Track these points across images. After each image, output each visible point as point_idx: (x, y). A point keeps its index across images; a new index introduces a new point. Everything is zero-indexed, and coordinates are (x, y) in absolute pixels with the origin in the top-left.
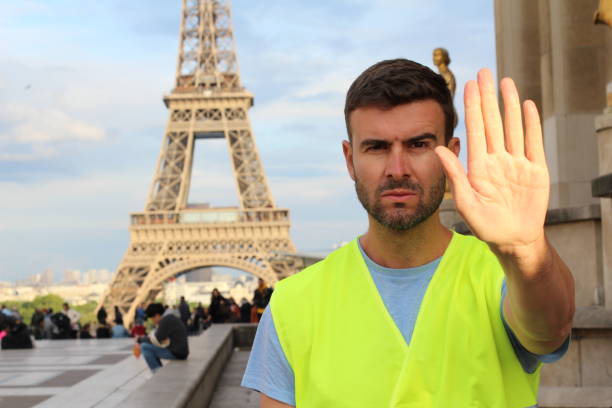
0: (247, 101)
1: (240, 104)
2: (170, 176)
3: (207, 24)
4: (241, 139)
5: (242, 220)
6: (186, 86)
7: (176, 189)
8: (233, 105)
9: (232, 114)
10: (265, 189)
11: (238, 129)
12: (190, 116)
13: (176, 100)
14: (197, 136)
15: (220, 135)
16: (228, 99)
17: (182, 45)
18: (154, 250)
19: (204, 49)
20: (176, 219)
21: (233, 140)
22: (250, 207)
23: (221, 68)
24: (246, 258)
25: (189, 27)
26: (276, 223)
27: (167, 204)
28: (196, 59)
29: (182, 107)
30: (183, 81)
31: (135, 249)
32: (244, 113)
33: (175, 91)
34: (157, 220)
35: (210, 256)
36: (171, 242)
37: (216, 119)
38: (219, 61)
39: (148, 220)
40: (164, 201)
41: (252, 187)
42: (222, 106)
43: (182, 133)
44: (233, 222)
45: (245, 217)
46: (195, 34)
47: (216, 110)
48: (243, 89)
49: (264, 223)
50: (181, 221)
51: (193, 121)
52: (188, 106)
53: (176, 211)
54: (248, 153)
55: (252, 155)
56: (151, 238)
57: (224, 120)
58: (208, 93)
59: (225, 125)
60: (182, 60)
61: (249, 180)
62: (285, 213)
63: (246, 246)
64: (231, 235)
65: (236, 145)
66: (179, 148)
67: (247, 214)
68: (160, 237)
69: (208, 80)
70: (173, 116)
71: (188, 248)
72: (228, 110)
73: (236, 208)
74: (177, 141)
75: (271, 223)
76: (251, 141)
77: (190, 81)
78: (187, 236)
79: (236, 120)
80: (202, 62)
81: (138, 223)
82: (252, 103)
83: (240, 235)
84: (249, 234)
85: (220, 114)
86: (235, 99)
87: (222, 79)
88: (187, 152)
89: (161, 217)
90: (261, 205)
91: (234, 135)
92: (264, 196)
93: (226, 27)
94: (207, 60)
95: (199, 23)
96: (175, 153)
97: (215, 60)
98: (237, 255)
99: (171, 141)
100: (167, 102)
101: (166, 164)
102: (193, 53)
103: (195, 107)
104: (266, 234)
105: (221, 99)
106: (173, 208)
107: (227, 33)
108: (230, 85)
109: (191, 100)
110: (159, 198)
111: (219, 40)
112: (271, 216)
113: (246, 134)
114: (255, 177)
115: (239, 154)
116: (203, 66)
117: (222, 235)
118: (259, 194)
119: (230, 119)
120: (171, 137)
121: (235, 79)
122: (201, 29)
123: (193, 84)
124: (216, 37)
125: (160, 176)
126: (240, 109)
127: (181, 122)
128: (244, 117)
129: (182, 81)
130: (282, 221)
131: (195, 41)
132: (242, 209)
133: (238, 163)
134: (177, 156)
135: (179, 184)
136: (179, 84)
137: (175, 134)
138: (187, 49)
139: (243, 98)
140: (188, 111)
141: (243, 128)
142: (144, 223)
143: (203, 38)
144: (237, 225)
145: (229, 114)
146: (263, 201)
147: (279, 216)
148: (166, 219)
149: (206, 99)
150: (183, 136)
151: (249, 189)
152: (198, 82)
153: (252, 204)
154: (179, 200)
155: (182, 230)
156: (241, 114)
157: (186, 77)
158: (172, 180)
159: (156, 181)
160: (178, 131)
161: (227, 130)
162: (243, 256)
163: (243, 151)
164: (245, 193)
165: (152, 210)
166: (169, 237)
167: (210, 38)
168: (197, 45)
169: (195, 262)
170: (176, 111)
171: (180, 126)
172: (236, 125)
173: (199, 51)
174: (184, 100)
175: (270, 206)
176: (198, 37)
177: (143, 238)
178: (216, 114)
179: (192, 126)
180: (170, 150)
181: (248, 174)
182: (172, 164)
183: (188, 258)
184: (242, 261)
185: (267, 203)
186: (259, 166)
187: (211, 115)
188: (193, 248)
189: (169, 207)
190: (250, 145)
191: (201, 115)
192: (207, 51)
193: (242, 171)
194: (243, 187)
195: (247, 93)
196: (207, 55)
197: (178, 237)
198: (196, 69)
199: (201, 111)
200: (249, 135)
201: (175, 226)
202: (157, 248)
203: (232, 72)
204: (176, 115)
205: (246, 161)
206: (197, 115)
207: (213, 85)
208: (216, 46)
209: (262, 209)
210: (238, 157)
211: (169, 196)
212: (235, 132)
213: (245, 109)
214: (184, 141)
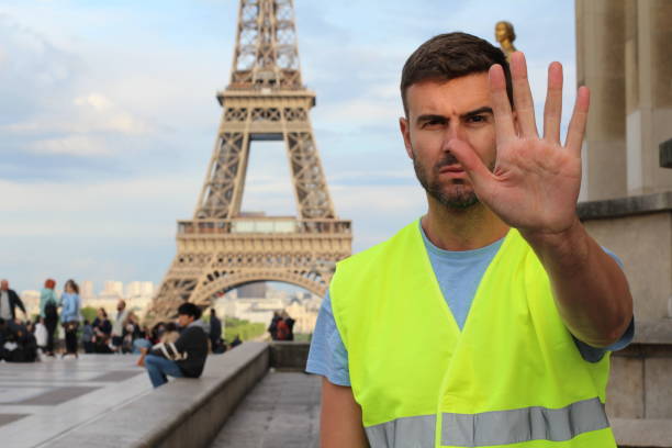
0: (308, 101)
1: (301, 104)
2: (221, 180)
3: (267, 15)
4: (301, 142)
5: (299, 231)
6: (242, 83)
7: (228, 196)
8: (294, 105)
9: (292, 115)
10: (327, 199)
11: (298, 131)
12: (246, 115)
13: (231, 98)
14: (251, 138)
15: (277, 137)
16: (288, 98)
17: (239, 38)
18: (202, 261)
19: (263, 41)
20: (228, 228)
21: (292, 143)
22: (308, 217)
23: (282, 63)
24: (303, 272)
25: (246, 18)
26: (338, 235)
27: (217, 211)
28: (254, 53)
29: (237, 105)
30: (239, 77)
31: (182, 260)
32: (305, 114)
33: (230, 88)
34: (207, 229)
35: (264, 270)
36: (221, 253)
37: (274, 119)
38: (278, 56)
39: (197, 229)
40: (214, 207)
41: (311, 195)
42: (281, 106)
43: (236, 134)
44: (289, 234)
45: (303, 229)
46: (253, 25)
47: (274, 110)
48: (304, 89)
49: (323, 235)
50: (233, 230)
51: (248, 120)
52: (244, 104)
53: (228, 219)
54: (308, 158)
55: (313, 159)
56: (200, 248)
57: (283, 121)
58: (266, 91)
59: (284, 126)
60: (238, 53)
61: (309, 186)
62: (347, 224)
63: (304, 260)
64: (288, 247)
65: (295, 148)
66: (233, 151)
67: (305, 224)
68: (210, 247)
69: (266, 76)
70: (226, 115)
71: (240, 260)
72: (288, 110)
73: (293, 218)
74: (231, 142)
75: (332, 235)
76: (312, 144)
77: (246, 77)
78: (239, 248)
79: (296, 122)
80: (261, 56)
81: (186, 232)
82: (313, 102)
83: (297, 247)
84: (307, 247)
85: (279, 114)
86: (296, 98)
87: (281, 76)
88: (242, 154)
89: (211, 225)
90: (321, 215)
91: (293, 137)
92: (325, 204)
93: (287, 18)
94: (266, 54)
95: (258, 14)
96: (228, 155)
97: (275, 56)
98: (293, 269)
99: (224, 142)
100: (221, 99)
101: (218, 167)
102: (250, 46)
103: (251, 106)
104: (326, 247)
105: (279, 98)
106: (225, 216)
107: (290, 25)
108: (290, 82)
109: (247, 98)
110: (209, 204)
111: (280, 32)
112: (332, 227)
113: (307, 136)
114: (316, 184)
115: (299, 158)
116: (261, 61)
117: (278, 247)
118: (320, 203)
119: (289, 119)
120: (225, 137)
121: (295, 75)
122: (260, 20)
123: (250, 80)
124: (276, 29)
125: (211, 179)
126: (301, 109)
127: (235, 121)
128: (305, 118)
129: (237, 77)
130: (344, 233)
131: (254, 33)
132: (300, 218)
133: (297, 168)
134: (232, 158)
135: (232, 190)
136: (234, 79)
137: (228, 135)
138: (244, 41)
139: (304, 97)
140: (243, 110)
141: (304, 130)
142: (192, 232)
143: (262, 30)
144: (294, 237)
145: (289, 114)
146: (324, 210)
147: (340, 227)
148: (216, 229)
149: (263, 98)
150: (237, 138)
151: (308, 197)
152: (255, 78)
153: (312, 213)
154: (231, 207)
155: (233, 240)
156: (301, 114)
157: (243, 73)
158: (224, 185)
159: (206, 186)
160: (233, 131)
161: (285, 132)
162: (300, 270)
163: (303, 155)
164: (304, 201)
165: (202, 217)
166: (220, 247)
167: (270, 30)
168: (256, 37)
169: (247, 275)
170: (230, 110)
171: (235, 126)
172: (296, 126)
173: (257, 44)
174: (239, 98)
175: (331, 217)
176: (256, 29)
177: (191, 248)
178: (274, 114)
179: (248, 126)
180: (222, 152)
181: (307, 181)
182: (225, 167)
183: (239, 271)
184: (298, 276)
185: (327, 213)
186: (320, 171)
187: (269, 115)
188: (245, 260)
189: (220, 214)
190: (311, 149)
191: (258, 114)
192: (267, 44)
193: (302, 177)
194: (302, 195)
195: (309, 92)
196: (267, 48)
197: (229, 248)
198: (254, 64)
199: (258, 110)
200: (310, 138)
201: (226, 236)
202: (206, 259)
203: (294, 67)
204: (230, 115)
205: (306, 165)
206: (253, 114)
207: (272, 82)
208: (276, 40)
209: (323, 220)
210: (297, 161)
211: (221, 203)
212: (295, 134)
213: (306, 109)
214: (239, 143)
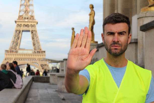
0: (36, 23)
1: (34, 23)
2: (16, 41)
3: (27, 3)
4: (34, 32)
5: (33, 53)
6: (21, 18)
7: (17, 44)
8: (33, 24)
9: (32, 26)
10: (40, 46)
11: (34, 30)
12: (21, 26)
13: (18, 22)
14: (23, 31)
15: (29, 31)
16: (31, 22)
17: (20, 8)
18: (10, 59)
19: (26, 9)
20: (17, 52)
21: (32, 33)
22: (36, 50)
23: (30, 14)
24: (34, 63)
25: (22, 3)
26: (42, 54)
27: (14, 48)
28: (24, 11)
29: (19, 23)
31: (6, 59)
32: (35, 26)
33: (18, 19)
34: (12, 52)
35: (25, 62)
36: (15, 58)
37: (28, 27)
38: (29, 12)
39: (9, 52)
40: (14, 47)
41: (36, 45)
42: (30, 24)
43: (19, 30)
44: (31, 53)
45: (34, 52)
46: (24, 5)
47: (28, 25)
48: (35, 20)
49: (39, 54)
51: (22, 27)
53: (17, 50)
54: (36, 36)
55: (37, 36)
56: (10, 56)
57: (30, 27)
58: (26, 20)
59: (30, 29)
60: (20, 11)
61: (36, 43)
62: (44, 52)
63: (34, 60)
64: (30, 57)
65: (33, 34)
66: (18, 34)
67: (35, 51)
68: (12, 56)
69: (26, 17)
70: (17, 26)
71: (19, 59)
72: (31, 25)
73: (32, 50)
74: (18, 32)
75: (41, 54)
76: (37, 33)
77: (22, 17)
78: (19, 57)
79: (33, 28)
80: (25, 12)
81: (7, 53)
82: (37, 23)
83: (33, 57)
84: (35, 57)
85: (29, 26)
87: (30, 17)
88: (20, 35)
89: (13, 51)
90: (38, 49)
91: (32, 31)
92: (39, 47)
93: (32, 3)
94: (26, 12)
95: (25, 2)
96: (17, 35)
97: (28, 12)
98: (32, 62)
99: (16, 32)
100: (16, 22)
101: (15, 38)
102: (23, 10)
103: (23, 24)
104: (39, 57)
105: (29, 22)
106: (16, 49)
107: (32, 5)
108: (32, 18)
109: (22, 22)
110: (13, 46)
111: (30, 7)
112: (41, 52)
113: (35, 31)
114: (37, 42)
115: (34, 36)
116: (25, 13)
117: (28, 57)
118: (38, 47)
119: (32, 27)
120: (16, 31)
122: (25, 4)
123: (23, 18)
124: (29, 6)
125: (13, 41)
126: (34, 25)
127: (19, 27)
128: (35, 27)
129: (20, 17)
130: (44, 54)
131: (23, 7)
132: (34, 50)
133: (33, 38)
134: (18, 36)
135: (18, 43)
136: (19, 17)
137: (17, 30)
138: (22, 8)
139: (35, 22)
140: (21, 25)
141: (35, 29)
142: (8, 52)
143: (26, 6)
144: (32, 54)
145: (31, 26)
146: (39, 48)
147: (43, 52)
148: (14, 52)
149: (26, 22)
150: (19, 31)
151: (35, 45)
152: (24, 17)
153: (36, 49)
154: (17, 47)
155: (18, 55)
156: (34, 26)
158: (16, 42)
159: (12, 42)
160: (18, 29)
161: (31, 30)
162: (33, 62)
163: (34, 35)
164: (34, 46)
165: (11, 49)
166: (15, 56)
167: (27, 6)
168: (24, 8)
169: (21, 63)
170: (18, 24)
171: (19, 28)
173: (25, 9)
175: (41, 50)
176: (24, 6)
177: (8, 56)
178: (28, 26)
179: (22, 28)
180: (16, 34)
181: (35, 41)
182: (16, 38)
183: (19, 62)
184: (33, 63)
185: (40, 49)
186: (38, 39)
187: (27, 26)
188: (20, 59)
189: (15, 49)
190: (36, 34)
191: (24, 26)
192: (27, 9)
193: (34, 40)
194: (34, 45)
195: (36, 21)
196: (27, 10)
197: (17, 57)
198: (23, 14)
199: (24, 25)
200: (36, 31)
201: (16, 54)
202: (11, 59)
203: (33, 15)
204: (18, 26)
205: (35, 38)
206: (23, 26)
207: (28, 18)
208: (29, 8)
209: (39, 50)
210: (33, 37)
211: (15, 46)
212: (33, 31)
213: (36, 25)
214: (20, 32)
